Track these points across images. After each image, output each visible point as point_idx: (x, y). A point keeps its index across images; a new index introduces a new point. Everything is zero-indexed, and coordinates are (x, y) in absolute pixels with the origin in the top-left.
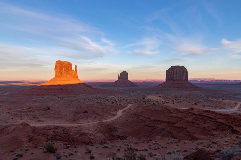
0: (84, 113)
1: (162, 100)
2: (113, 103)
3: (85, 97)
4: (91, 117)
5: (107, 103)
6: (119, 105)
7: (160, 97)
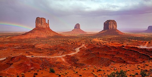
0: (55, 49)
1: (102, 41)
2: (72, 44)
3: (54, 40)
4: (60, 52)
5: (68, 43)
6: (76, 45)
7: (101, 39)
